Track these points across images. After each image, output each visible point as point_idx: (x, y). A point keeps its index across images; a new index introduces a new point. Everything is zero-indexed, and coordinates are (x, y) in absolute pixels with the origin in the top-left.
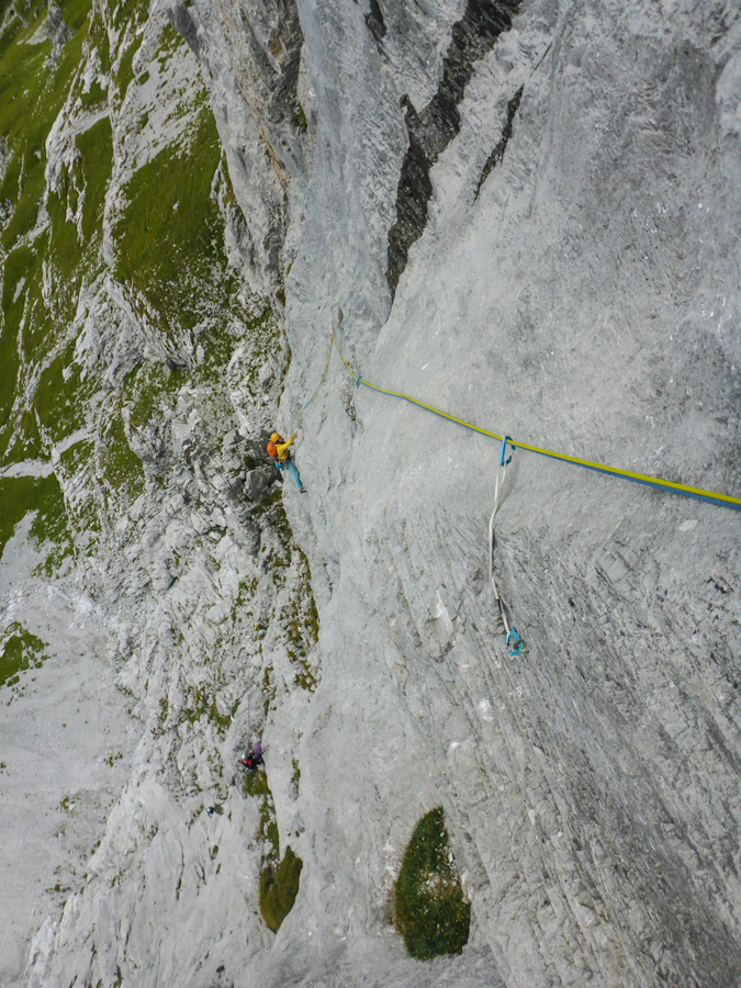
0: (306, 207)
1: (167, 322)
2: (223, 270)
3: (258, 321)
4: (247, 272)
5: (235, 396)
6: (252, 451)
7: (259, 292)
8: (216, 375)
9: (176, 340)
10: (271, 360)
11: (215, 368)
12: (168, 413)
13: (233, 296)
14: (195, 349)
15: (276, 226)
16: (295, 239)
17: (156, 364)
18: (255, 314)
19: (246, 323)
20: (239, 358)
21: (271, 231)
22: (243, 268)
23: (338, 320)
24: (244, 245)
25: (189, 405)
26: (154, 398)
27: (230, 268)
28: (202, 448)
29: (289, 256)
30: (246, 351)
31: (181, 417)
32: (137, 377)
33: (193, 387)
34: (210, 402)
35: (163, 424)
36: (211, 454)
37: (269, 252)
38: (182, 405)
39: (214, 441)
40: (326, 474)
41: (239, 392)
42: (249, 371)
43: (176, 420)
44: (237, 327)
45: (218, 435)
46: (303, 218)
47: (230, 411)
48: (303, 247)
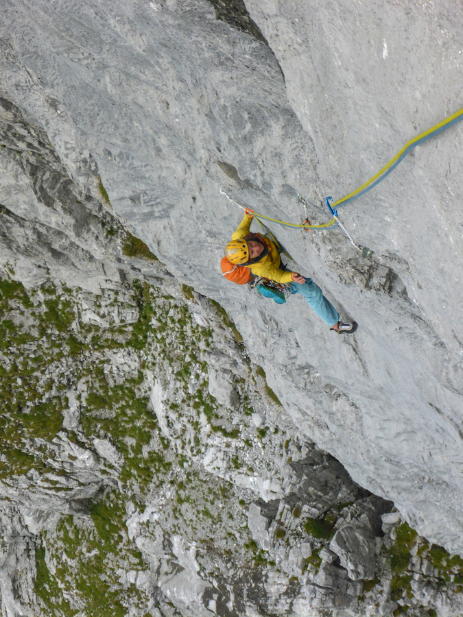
0: (43, 82)
1: (19, 452)
2: (27, 303)
3: (142, 326)
4: (62, 275)
5: (211, 461)
6: (306, 508)
7: (105, 285)
8: (157, 458)
9: (56, 465)
10: (211, 360)
11: (146, 450)
12: (142, 580)
13: (74, 325)
14: (94, 452)
15: (33, 160)
16: (73, 143)
17: (61, 526)
18: (129, 320)
19: (129, 343)
20: (166, 402)
21: (33, 174)
22: (53, 274)
23: (232, 181)
24: (21, 241)
25: (160, 539)
26: (103, 577)
27: (34, 291)
28: (237, 583)
29: (87, 175)
30: (165, 384)
31: (165, 568)
32: (53, 571)
33: (142, 508)
34: (185, 506)
35: (151, 603)
36: (257, 578)
37: (58, 205)
38: (150, 548)
39: (244, 555)
40: (435, 419)
41: (212, 450)
42: (196, 406)
43: (163, 578)
44: (121, 362)
45: (242, 542)
46: (53, 104)
47: (224, 490)
48: (91, 142)
